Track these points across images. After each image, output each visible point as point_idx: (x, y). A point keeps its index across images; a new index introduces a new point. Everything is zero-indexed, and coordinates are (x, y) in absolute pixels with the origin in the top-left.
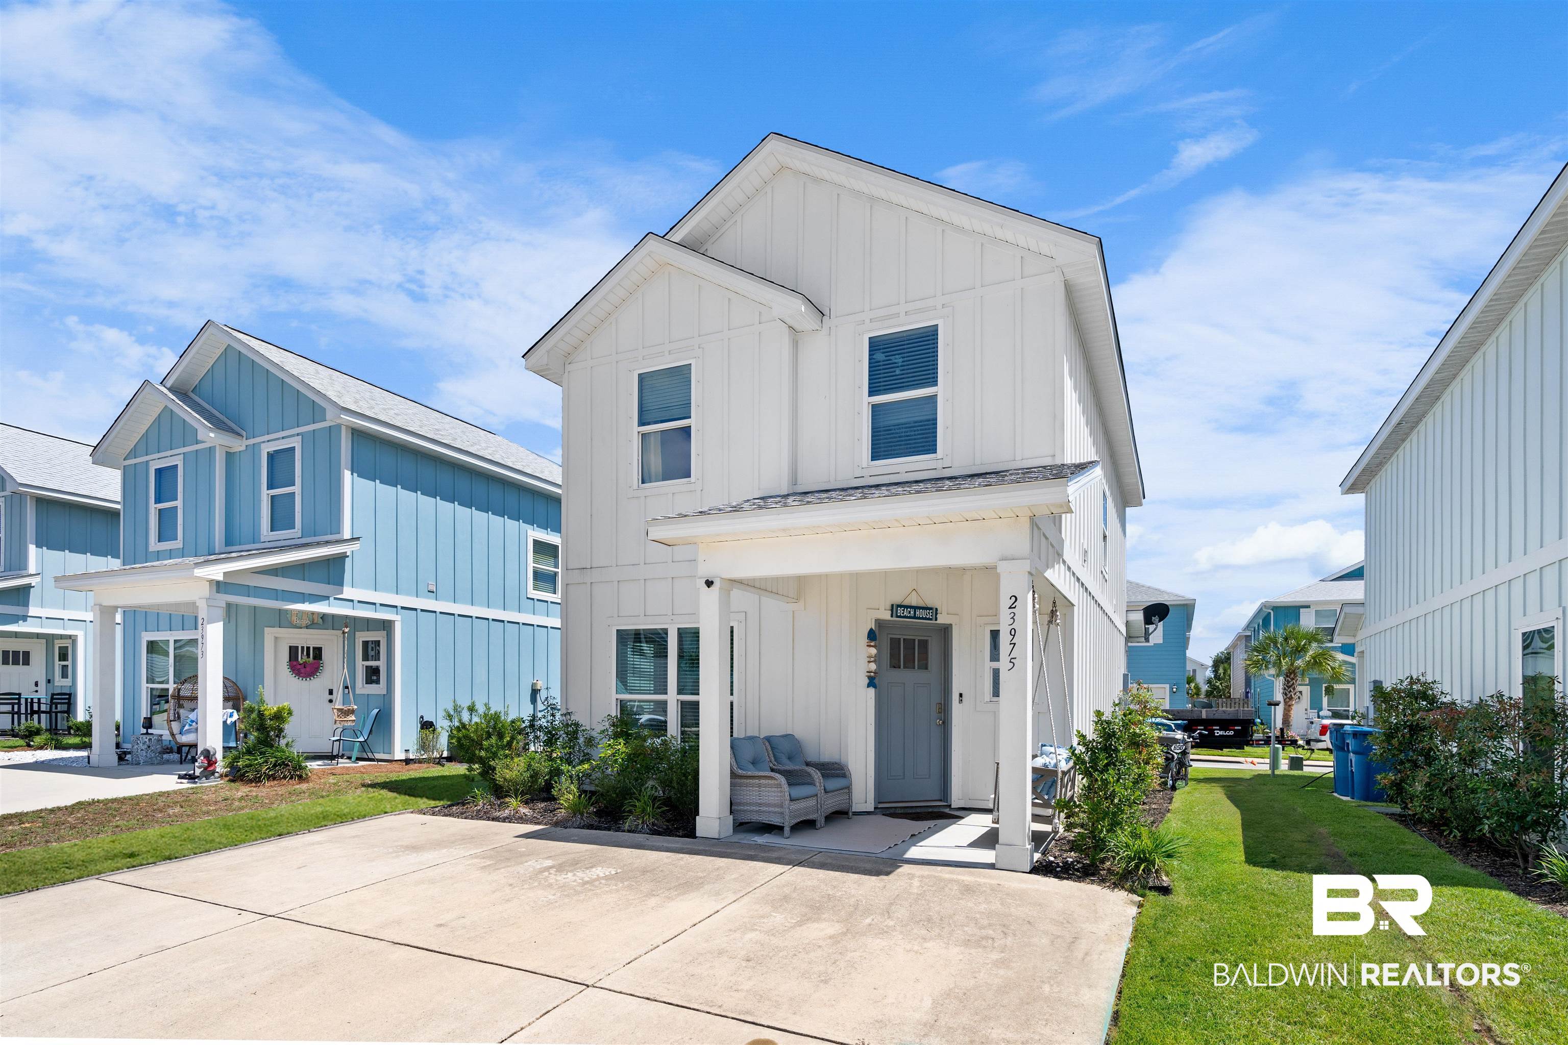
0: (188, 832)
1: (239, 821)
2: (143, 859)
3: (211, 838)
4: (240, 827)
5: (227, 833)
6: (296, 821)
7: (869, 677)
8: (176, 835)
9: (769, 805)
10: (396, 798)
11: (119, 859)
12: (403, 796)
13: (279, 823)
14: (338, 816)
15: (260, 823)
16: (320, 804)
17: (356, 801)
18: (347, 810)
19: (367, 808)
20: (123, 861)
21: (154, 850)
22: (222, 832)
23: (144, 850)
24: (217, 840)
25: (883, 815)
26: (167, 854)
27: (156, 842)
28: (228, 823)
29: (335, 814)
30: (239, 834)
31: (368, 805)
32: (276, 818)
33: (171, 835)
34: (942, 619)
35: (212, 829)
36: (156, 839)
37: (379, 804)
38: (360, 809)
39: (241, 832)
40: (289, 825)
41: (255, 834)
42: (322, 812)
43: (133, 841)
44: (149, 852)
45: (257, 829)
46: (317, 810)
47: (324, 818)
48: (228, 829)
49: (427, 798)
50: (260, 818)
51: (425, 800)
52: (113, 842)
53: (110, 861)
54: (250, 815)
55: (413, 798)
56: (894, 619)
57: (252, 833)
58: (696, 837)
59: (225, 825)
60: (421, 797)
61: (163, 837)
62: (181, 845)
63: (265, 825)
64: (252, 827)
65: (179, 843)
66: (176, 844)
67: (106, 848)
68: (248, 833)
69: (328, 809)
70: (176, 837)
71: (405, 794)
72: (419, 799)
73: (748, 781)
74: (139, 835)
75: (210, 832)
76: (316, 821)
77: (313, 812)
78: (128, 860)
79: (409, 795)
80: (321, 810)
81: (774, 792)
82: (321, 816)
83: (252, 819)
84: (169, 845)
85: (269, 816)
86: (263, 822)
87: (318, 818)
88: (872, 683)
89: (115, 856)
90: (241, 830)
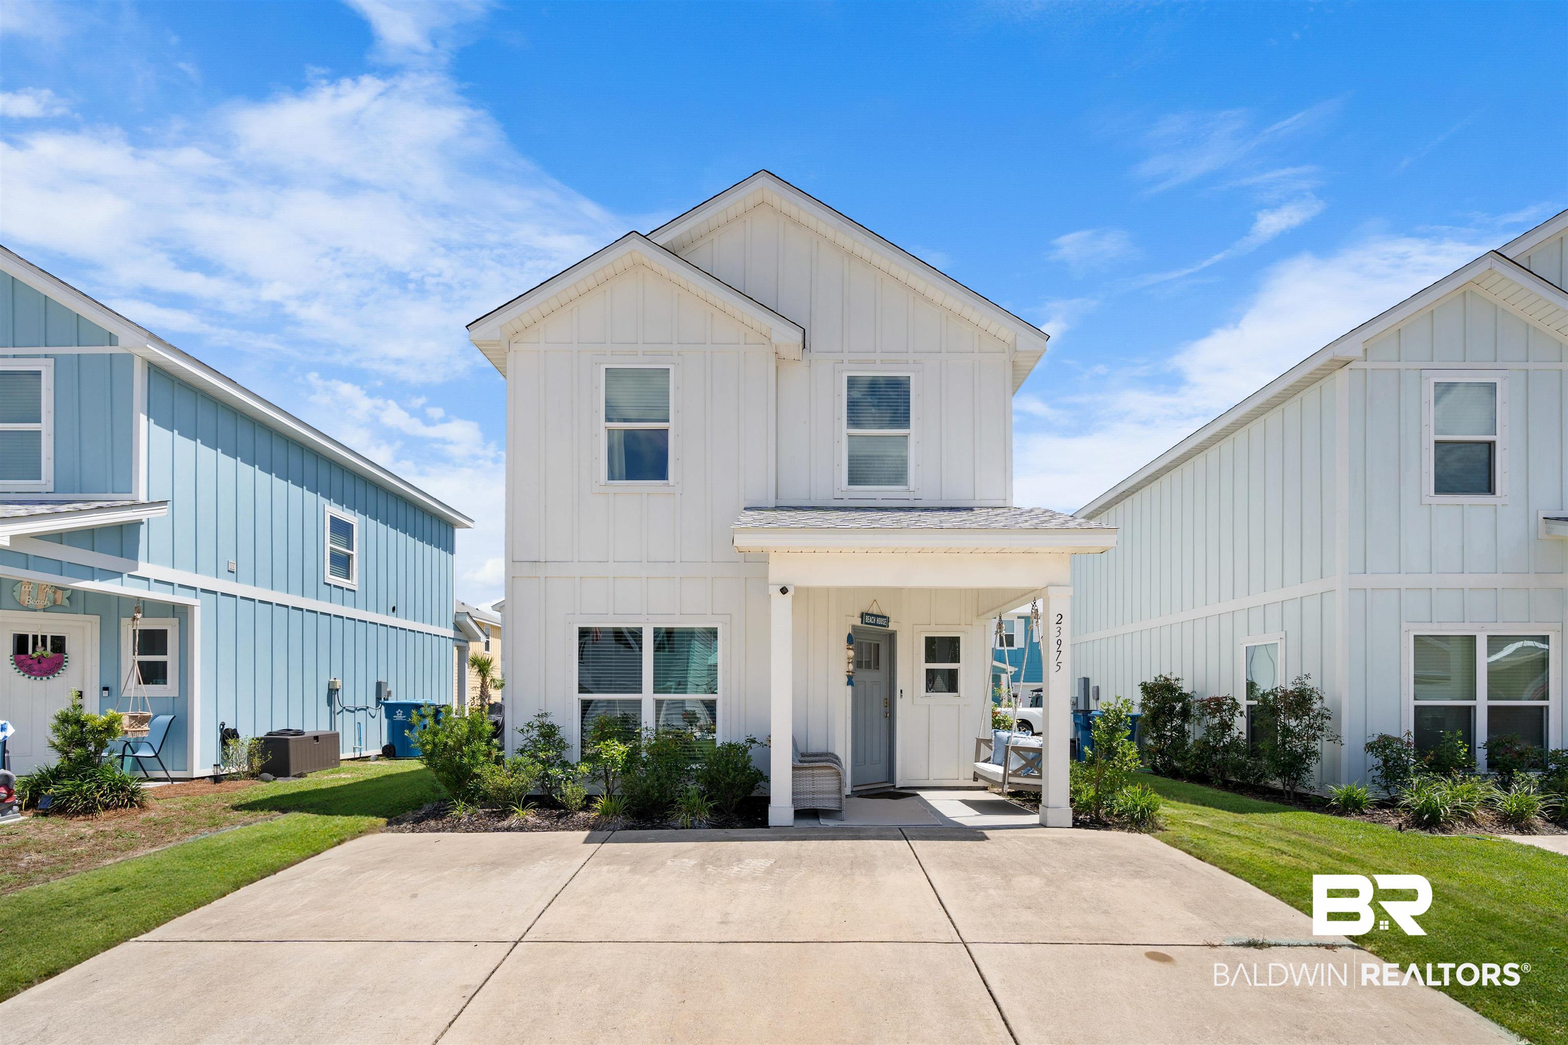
0: (158, 866)
1: (197, 852)
2: (125, 891)
3: (176, 868)
4: (198, 856)
5: (189, 862)
6: (241, 846)
7: (848, 676)
8: (149, 869)
9: (823, 792)
10: (317, 818)
11: (107, 894)
12: (322, 816)
13: (228, 850)
14: (274, 838)
15: (213, 851)
16: (258, 831)
17: (286, 825)
18: (279, 833)
19: (296, 829)
20: (110, 895)
21: (133, 883)
22: (185, 863)
23: (126, 884)
24: (182, 869)
25: (858, 797)
26: (144, 885)
27: (134, 877)
28: (189, 855)
29: (271, 837)
30: (198, 862)
31: (296, 827)
32: (225, 846)
33: (145, 870)
34: (892, 627)
35: (177, 861)
36: (133, 874)
37: (304, 825)
38: (290, 830)
39: (199, 861)
40: (236, 850)
41: (211, 860)
42: (261, 837)
43: (116, 878)
44: (130, 885)
45: (212, 857)
46: (257, 835)
47: (262, 841)
48: (189, 859)
49: (341, 815)
50: (213, 847)
51: (340, 817)
52: (101, 881)
53: (100, 897)
54: (205, 846)
55: (330, 817)
56: (864, 625)
57: (208, 860)
58: (769, 827)
59: (186, 857)
60: (337, 815)
61: (139, 872)
62: (154, 877)
63: (217, 852)
64: (208, 856)
65: (152, 876)
66: (150, 876)
67: (95, 887)
68: (205, 861)
69: (265, 833)
70: (149, 871)
71: (324, 814)
72: (335, 817)
73: (801, 772)
74: (120, 873)
75: (175, 863)
76: (257, 844)
77: (253, 837)
78: (114, 893)
79: (327, 814)
80: (259, 835)
81: (829, 780)
82: (260, 840)
83: (207, 849)
84: (145, 877)
85: (219, 845)
86: (216, 850)
87: (258, 841)
88: (850, 683)
89: (104, 892)
90: (199, 859)
